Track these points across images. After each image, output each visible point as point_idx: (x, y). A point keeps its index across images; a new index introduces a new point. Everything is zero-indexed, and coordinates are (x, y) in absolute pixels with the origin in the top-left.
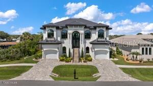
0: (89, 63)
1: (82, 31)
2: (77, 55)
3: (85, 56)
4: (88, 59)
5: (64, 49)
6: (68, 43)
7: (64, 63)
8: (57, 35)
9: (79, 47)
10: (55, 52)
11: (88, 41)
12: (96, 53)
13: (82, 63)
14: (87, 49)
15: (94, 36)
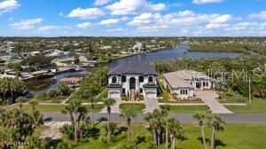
0: (141, 102)
1: (137, 78)
2: (133, 96)
3: (139, 96)
4: (141, 98)
5: (124, 90)
6: (126, 85)
7: (124, 102)
9: (134, 88)
10: (117, 93)
11: (142, 84)
12: (147, 93)
13: (137, 102)
14: (141, 91)
15: (146, 81)
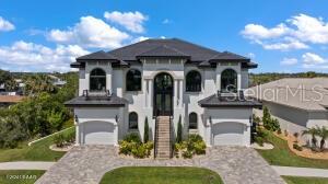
3: (186, 140)
4: (196, 146)
8: (114, 83)
10: (109, 128)
13: (180, 162)
